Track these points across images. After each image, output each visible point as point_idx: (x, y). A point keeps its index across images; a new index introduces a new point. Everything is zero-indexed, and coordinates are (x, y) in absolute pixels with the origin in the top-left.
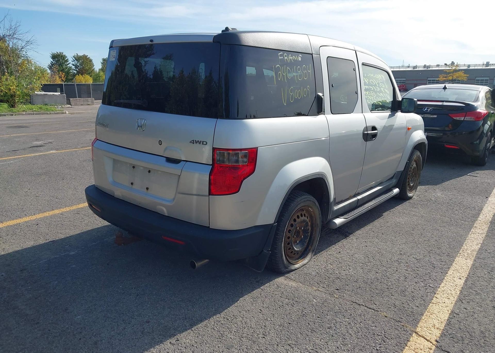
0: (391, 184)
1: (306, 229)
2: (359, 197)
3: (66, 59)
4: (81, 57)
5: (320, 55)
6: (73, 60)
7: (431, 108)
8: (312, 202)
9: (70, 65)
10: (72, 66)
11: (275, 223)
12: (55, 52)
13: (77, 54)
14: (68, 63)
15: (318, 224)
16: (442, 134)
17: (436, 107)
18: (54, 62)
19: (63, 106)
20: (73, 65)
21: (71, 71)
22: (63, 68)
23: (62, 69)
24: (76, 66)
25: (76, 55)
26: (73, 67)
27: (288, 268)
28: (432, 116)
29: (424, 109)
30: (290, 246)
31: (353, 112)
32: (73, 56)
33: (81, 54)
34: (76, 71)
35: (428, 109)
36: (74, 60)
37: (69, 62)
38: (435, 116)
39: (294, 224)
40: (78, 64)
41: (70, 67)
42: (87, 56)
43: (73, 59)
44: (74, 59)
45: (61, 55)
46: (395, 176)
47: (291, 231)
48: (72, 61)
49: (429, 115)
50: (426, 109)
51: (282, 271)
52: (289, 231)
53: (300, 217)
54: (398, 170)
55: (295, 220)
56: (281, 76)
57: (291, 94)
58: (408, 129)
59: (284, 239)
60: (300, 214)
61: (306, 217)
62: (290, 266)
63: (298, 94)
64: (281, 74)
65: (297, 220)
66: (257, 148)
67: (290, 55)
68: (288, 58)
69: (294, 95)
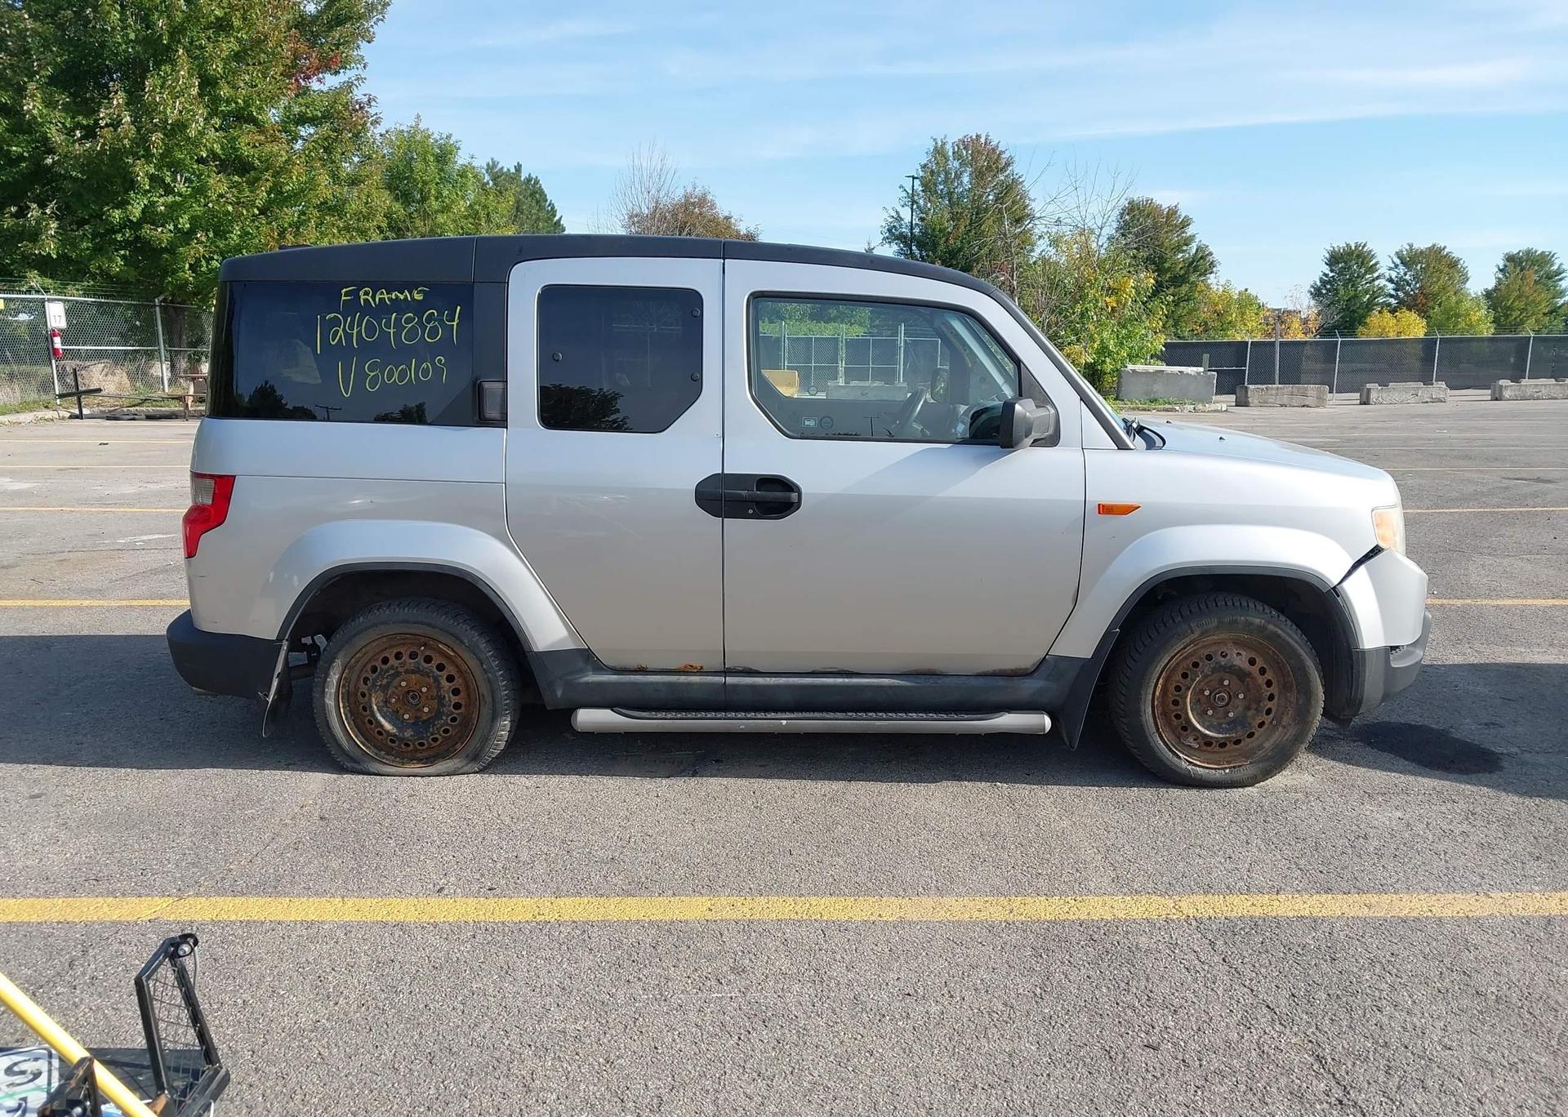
0: (996, 687)
1: (441, 694)
3: (1371, 264)
4: (1422, 252)
5: (508, 283)
6: (1393, 266)
9: (1382, 282)
10: (1387, 283)
11: (278, 640)
12: (1340, 244)
13: (1411, 246)
14: (1375, 275)
18: (1331, 275)
19: (1200, 407)
20: (1391, 280)
21: (1381, 301)
22: (1356, 291)
23: (1352, 293)
24: (1399, 284)
25: (1408, 247)
26: (1391, 286)
27: (361, 764)
30: (369, 716)
31: (667, 431)
32: (1397, 253)
33: (1422, 245)
34: (1396, 299)
36: (1397, 266)
37: (1379, 271)
39: (380, 667)
40: (1407, 277)
41: (1380, 288)
42: (1445, 247)
43: (1393, 262)
44: (1398, 261)
45: (1357, 252)
46: (1042, 669)
47: (369, 681)
48: (1391, 269)
52: (366, 680)
53: (405, 657)
54: (1061, 650)
55: (385, 661)
56: (341, 336)
57: (372, 374)
58: (1106, 510)
59: (333, 691)
60: (409, 652)
61: (434, 663)
62: (367, 760)
63: (396, 375)
64: (341, 331)
65: (393, 661)
66: (235, 477)
67: (384, 290)
68: (374, 298)
69: (383, 378)
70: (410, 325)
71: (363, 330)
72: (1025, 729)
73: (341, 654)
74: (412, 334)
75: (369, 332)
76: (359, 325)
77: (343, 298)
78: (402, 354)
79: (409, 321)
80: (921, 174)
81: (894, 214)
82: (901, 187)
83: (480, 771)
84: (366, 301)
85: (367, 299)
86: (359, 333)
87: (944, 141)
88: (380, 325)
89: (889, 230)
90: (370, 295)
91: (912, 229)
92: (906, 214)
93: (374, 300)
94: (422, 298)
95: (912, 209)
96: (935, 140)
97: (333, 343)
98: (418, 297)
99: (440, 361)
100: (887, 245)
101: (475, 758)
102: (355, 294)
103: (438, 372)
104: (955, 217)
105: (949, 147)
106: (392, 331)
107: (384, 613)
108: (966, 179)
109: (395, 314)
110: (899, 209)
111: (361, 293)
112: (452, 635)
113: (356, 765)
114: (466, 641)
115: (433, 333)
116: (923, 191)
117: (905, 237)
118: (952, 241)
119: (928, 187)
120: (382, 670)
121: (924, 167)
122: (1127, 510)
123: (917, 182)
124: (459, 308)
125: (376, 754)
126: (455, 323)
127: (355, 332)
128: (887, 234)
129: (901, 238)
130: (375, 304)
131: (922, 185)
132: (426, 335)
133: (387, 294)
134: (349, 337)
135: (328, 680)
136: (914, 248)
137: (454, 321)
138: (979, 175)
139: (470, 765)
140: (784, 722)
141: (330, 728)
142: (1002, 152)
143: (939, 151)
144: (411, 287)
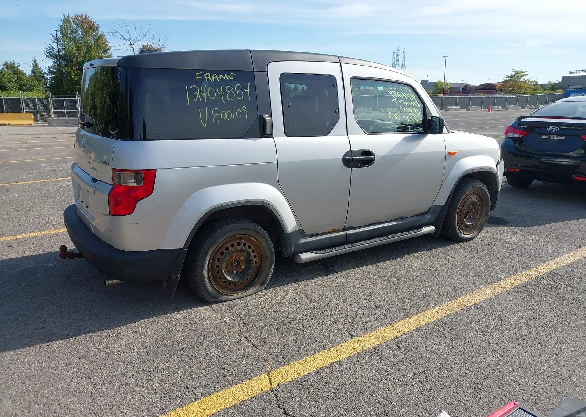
0: (420, 220)
1: (249, 259)
2: (349, 232)
5: (267, 72)
7: (557, 127)
8: (252, 230)
11: (184, 248)
15: (267, 256)
16: (580, 161)
17: (573, 126)
27: (218, 298)
28: (559, 138)
29: (548, 129)
30: (220, 275)
31: (329, 135)
35: (554, 129)
38: (563, 138)
39: (226, 252)
46: (430, 211)
47: (221, 259)
49: (556, 136)
50: (550, 129)
51: (207, 300)
52: (218, 260)
53: (236, 245)
54: (436, 204)
55: (227, 249)
56: (199, 97)
57: (215, 115)
58: (450, 154)
59: (206, 267)
60: (236, 243)
61: (247, 246)
62: (220, 295)
63: (226, 115)
64: (198, 94)
65: (230, 248)
66: (156, 170)
67: (215, 74)
68: (211, 78)
69: (220, 116)
70: (230, 91)
71: (209, 94)
72: (429, 232)
73: (211, 249)
74: (231, 95)
75: (212, 95)
76: (207, 91)
77: (197, 78)
78: (228, 106)
79: (229, 89)
80: (60, 29)
81: (50, 46)
82: (51, 34)
83: (265, 289)
84: (208, 79)
85: (209, 79)
86: (207, 95)
87: (68, 16)
88: (216, 92)
89: (49, 53)
90: (210, 76)
91: (59, 53)
92: (55, 46)
93: (212, 79)
94: (233, 78)
95: (57, 44)
96: (64, 15)
97: (195, 100)
98: (232, 78)
99: (244, 108)
100: (49, 59)
101: (263, 284)
102: (202, 75)
103: (244, 113)
104: (79, 49)
105: (70, 18)
106: (222, 94)
107: (229, 227)
108: (80, 32)
109: (222, 86)
110: (52, 44)
111: (205, 75)
112: (256, 232)
113: (215, 299)
114: (262, 233)
115: (240, 95)
116: (62, 37)
117: (57, 56)
118: (79, 59)
119: (64, 35)
120: (227, 253)
121: (61, 26)
122: (454, 154)
123: (59, 33)
124: (249, 83)
125: (223, 292)
126: (248, 90)
127: (205, 94)
128: (48, 54)
129: (54, 56)
130: (213, 81)
131: (61, 34)
132: (237, 96)
133: (217, 76)
134: (203, 97)
135: (205, 262)
136: (61, 61)
137: (248, 89)
138: (86, 32)
139: (261, 287)
140: (367, 245)
141: (205, 285)
142: (94, 22)
143: (66, 20)
144: (228, 72)
